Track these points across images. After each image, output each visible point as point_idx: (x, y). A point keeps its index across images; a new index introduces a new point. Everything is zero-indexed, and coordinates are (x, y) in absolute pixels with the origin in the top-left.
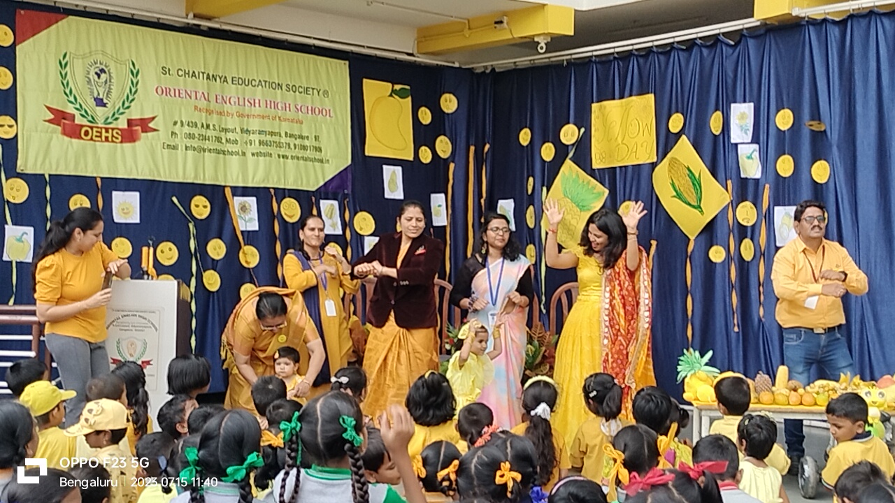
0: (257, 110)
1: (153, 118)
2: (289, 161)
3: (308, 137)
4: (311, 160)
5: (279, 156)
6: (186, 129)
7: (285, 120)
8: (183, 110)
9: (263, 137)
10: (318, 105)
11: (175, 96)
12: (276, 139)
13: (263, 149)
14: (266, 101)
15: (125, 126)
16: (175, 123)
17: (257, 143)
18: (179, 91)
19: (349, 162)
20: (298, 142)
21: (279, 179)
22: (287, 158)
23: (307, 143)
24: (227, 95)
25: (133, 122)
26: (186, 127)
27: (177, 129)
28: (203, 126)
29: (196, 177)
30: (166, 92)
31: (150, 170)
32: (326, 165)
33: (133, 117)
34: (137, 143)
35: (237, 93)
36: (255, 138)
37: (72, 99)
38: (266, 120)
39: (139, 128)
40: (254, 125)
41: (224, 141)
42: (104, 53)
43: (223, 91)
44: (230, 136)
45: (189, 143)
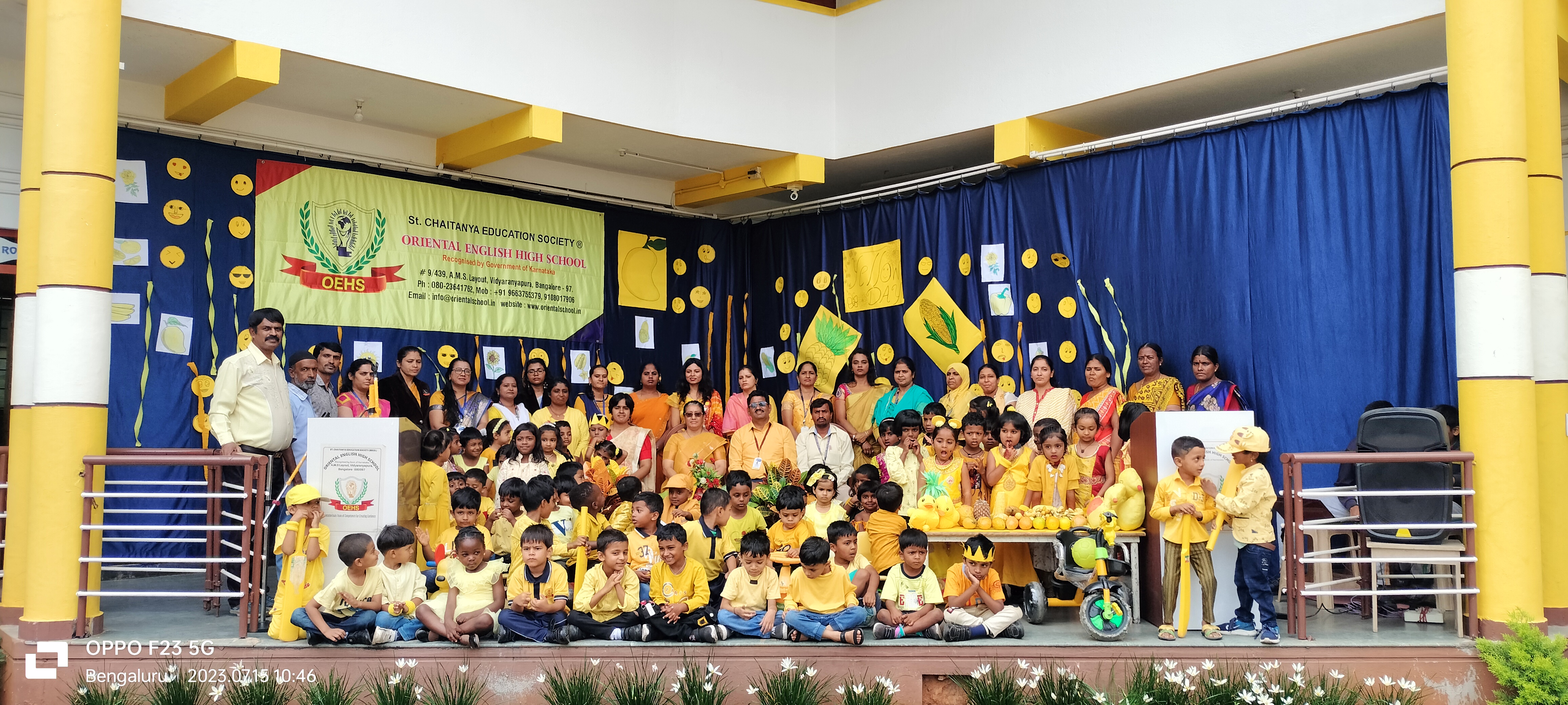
0: (508, 261)
1: (400, 267)
2: (539, 311)
3: (559, 287)
4: (562, 310)
5: (529, 306)
6: (434, 278)
7: (536, 270)
8: (431, 258)
9: (513, 288)
10: (570, 255)
11: (423, 245)
12: (527, 289)
13: (512, 299)
14: (517, 251)
15: (370, 276)
16: (422, 272)
17: (507, 292)
18: (427, 239)
19: (601, 312)
20: (548, 292)
21: (528, 330)
22: (537, 308)
23: (558, 293)
24: (477, 244)
25: (378, 271)
26: (435, 276)
27: (424, 278)
28: (451, 276)
29: (443, 325)
30: (413, 241)
31: (395, 319)
32: (579, 315)
33: (378, 266)
34: (381, 292)
35: (488, 243)
36: (505, 287)
37: (313, 248)
38: (517, 271)
39: (384, 277)
40: (506, 275)
41: (474, 290)
42: (348, 202)
43: (474, 240)
44: (481, 285)
45: (437, 292)
